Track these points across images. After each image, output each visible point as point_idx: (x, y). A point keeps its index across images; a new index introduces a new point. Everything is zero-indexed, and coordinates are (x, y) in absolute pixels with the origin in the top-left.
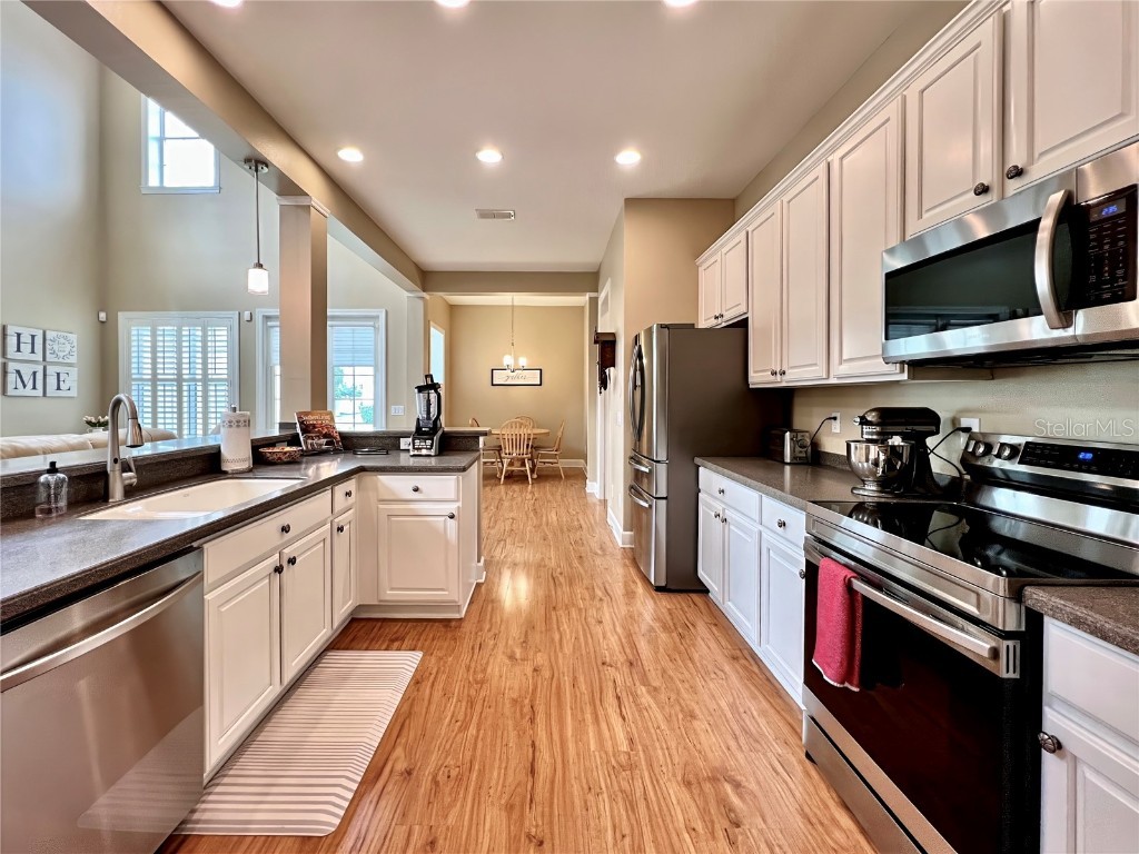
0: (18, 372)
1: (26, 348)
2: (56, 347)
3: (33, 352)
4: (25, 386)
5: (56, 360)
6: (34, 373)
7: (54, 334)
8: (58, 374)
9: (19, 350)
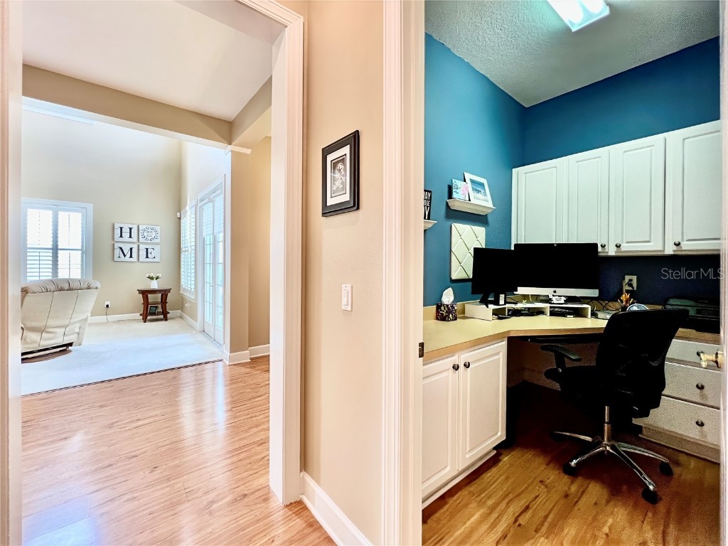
0: (121, 248)
1: (126, 235)
2: (145, 234)
3: (130, 237)
4: (125, 256)
5: (146, 241)
6: (131, 249)
7: (145, 227)
8: (147, 249)
9: (121, 236)
